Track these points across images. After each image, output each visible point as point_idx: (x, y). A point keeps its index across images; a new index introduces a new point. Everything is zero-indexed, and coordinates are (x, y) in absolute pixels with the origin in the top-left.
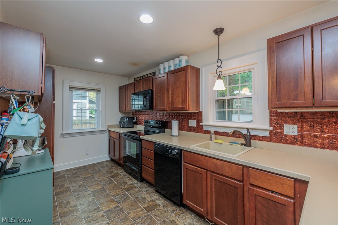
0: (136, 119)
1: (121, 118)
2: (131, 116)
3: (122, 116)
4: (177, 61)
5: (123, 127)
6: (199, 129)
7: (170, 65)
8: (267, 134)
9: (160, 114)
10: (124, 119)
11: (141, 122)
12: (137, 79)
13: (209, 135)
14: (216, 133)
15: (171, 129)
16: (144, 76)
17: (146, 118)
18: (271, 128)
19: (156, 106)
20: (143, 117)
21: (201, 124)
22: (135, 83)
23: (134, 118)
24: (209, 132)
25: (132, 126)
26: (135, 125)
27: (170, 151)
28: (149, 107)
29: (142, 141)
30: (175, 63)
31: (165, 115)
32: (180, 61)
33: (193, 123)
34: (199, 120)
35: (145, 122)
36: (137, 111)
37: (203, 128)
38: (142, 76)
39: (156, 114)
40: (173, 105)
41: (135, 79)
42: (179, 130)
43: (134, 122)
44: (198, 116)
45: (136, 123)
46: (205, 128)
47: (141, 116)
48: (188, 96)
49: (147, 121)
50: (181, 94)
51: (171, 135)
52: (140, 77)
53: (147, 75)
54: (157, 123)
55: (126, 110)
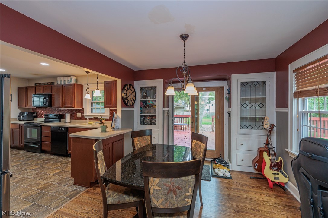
0: (37, 114)
1: (20, 113)
2: (31, 111)
3: (21, 112)
4: (69, 78)
5: (23, 120)
6: (82, 118)
7: (64, 80)
8: (108, 118)
9: (58, 110)
10: (24, 114)
11: (41, 116)
12: (38, 84)
13: (86, 120)
14: (90, 119)
15: (65, 119)
16: (45, 83)
17: (46, 113)
18: (110, 115)
19: (54, 105)
20: (43, 112)
21: (83, 115)
22: (35, 87)
23: (34, 113)
24: (86, 119)
25: (33, 119)
26: (35, 119)
27: (61, 129)
28: (48, 105)
29: (42, 127)
30: (68, 80)
31: (61, 110)
32: (71, 79)
33: (79, 115)
34: (83, 113)
35: (45, 116)
36: (37, 107)
37: (84, 117)
38: (43, 83)
39: (55, 110)
40: (65, 104)
41: (35, 84)
42: (71, 119)
43: (34, 116)
44: (82, 111)
45: (37, 117)
46: (85, 117)
47: (41, 111)
48: (74, 100)
49: (46, 115)
50: (70, 99)
51: (65, 123)
52: (41, 83)
53: (47, 83)
54: (55, 116)
55: (26, 107)
